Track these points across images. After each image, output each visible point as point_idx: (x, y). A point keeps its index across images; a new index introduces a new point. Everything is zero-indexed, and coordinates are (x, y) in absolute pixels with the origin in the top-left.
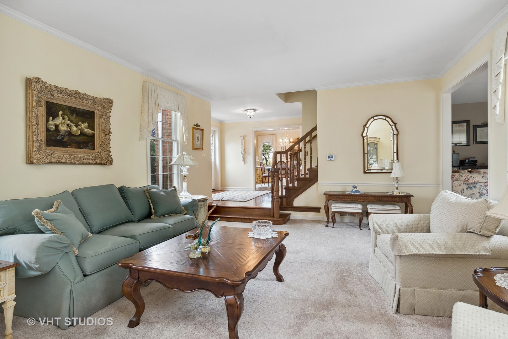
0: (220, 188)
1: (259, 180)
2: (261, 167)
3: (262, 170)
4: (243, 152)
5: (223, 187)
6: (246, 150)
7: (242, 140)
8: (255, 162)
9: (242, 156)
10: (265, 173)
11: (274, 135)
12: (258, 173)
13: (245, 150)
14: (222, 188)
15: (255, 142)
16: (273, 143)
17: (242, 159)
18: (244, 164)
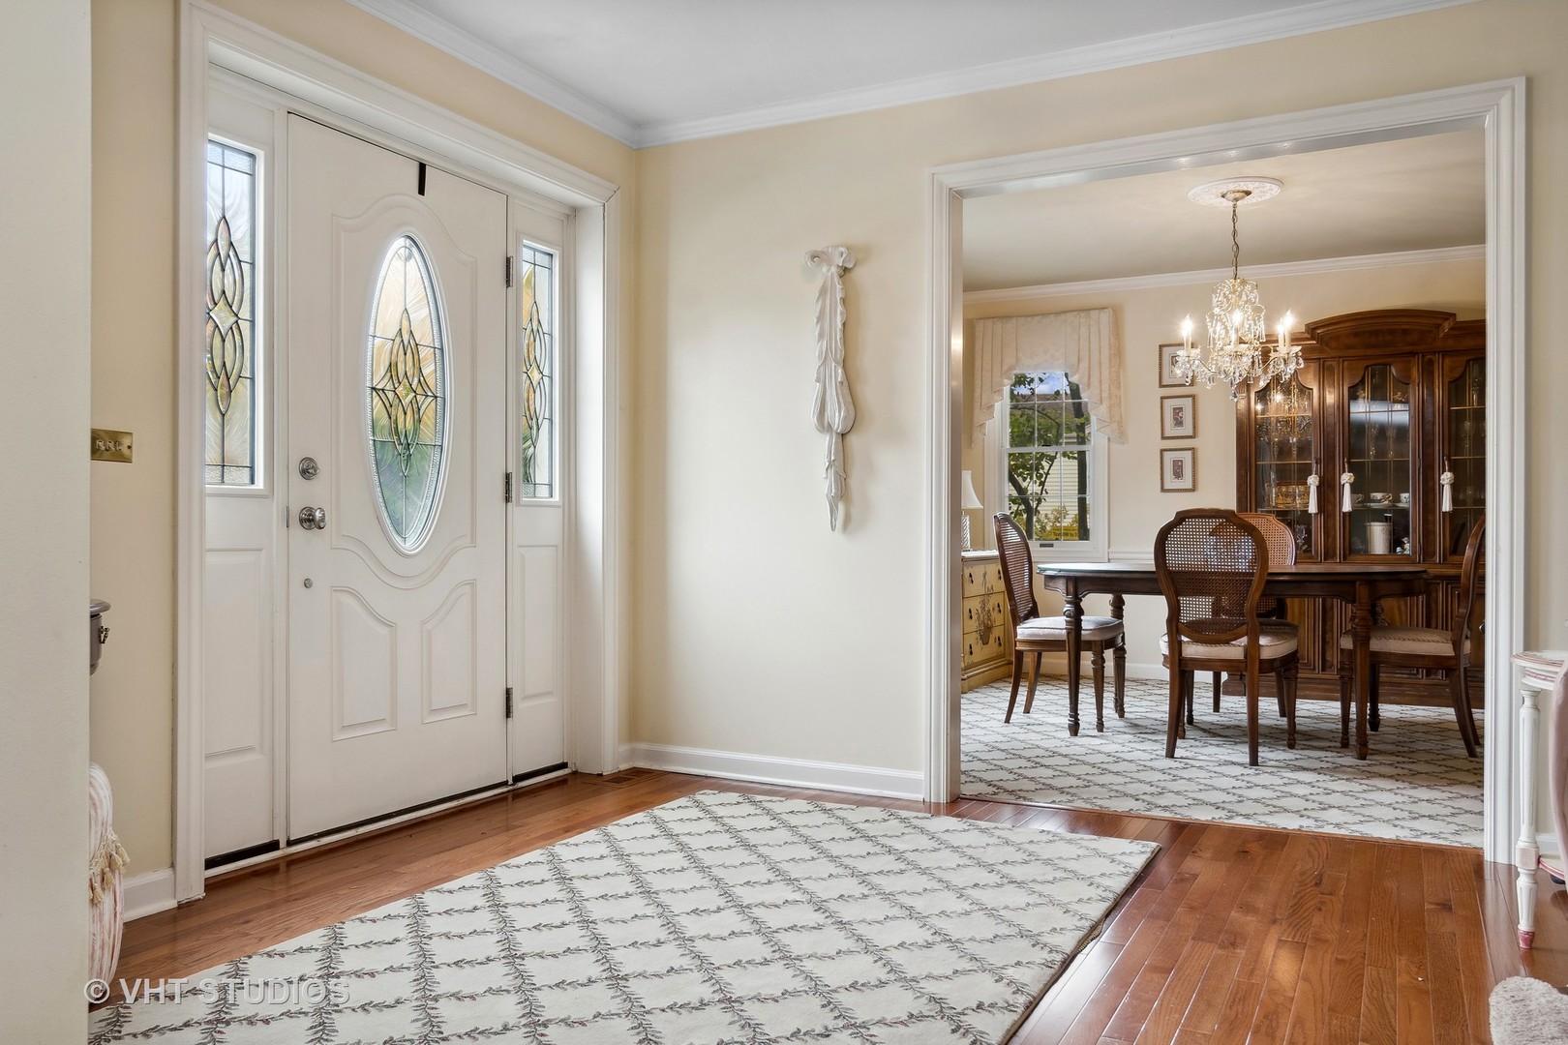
0: (611, 758)
1: (977, 657)
2: (1003, 558)
3: (1016, 587)
4: (837, 418)
5: (644, 746)
6: (870, 393)
7: (823, 292)
8: (956, 512)
9: (823, 447)
10: (1034, 613)
11: (1105, 317)
12: (975, 605)
13: (850, 387)
14: (633, 754)
15: (957, 343)
16: (1095, 373)
17: (823, 484)
18: (838, 536)
